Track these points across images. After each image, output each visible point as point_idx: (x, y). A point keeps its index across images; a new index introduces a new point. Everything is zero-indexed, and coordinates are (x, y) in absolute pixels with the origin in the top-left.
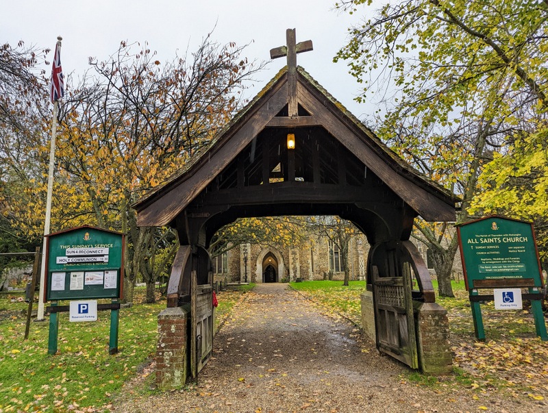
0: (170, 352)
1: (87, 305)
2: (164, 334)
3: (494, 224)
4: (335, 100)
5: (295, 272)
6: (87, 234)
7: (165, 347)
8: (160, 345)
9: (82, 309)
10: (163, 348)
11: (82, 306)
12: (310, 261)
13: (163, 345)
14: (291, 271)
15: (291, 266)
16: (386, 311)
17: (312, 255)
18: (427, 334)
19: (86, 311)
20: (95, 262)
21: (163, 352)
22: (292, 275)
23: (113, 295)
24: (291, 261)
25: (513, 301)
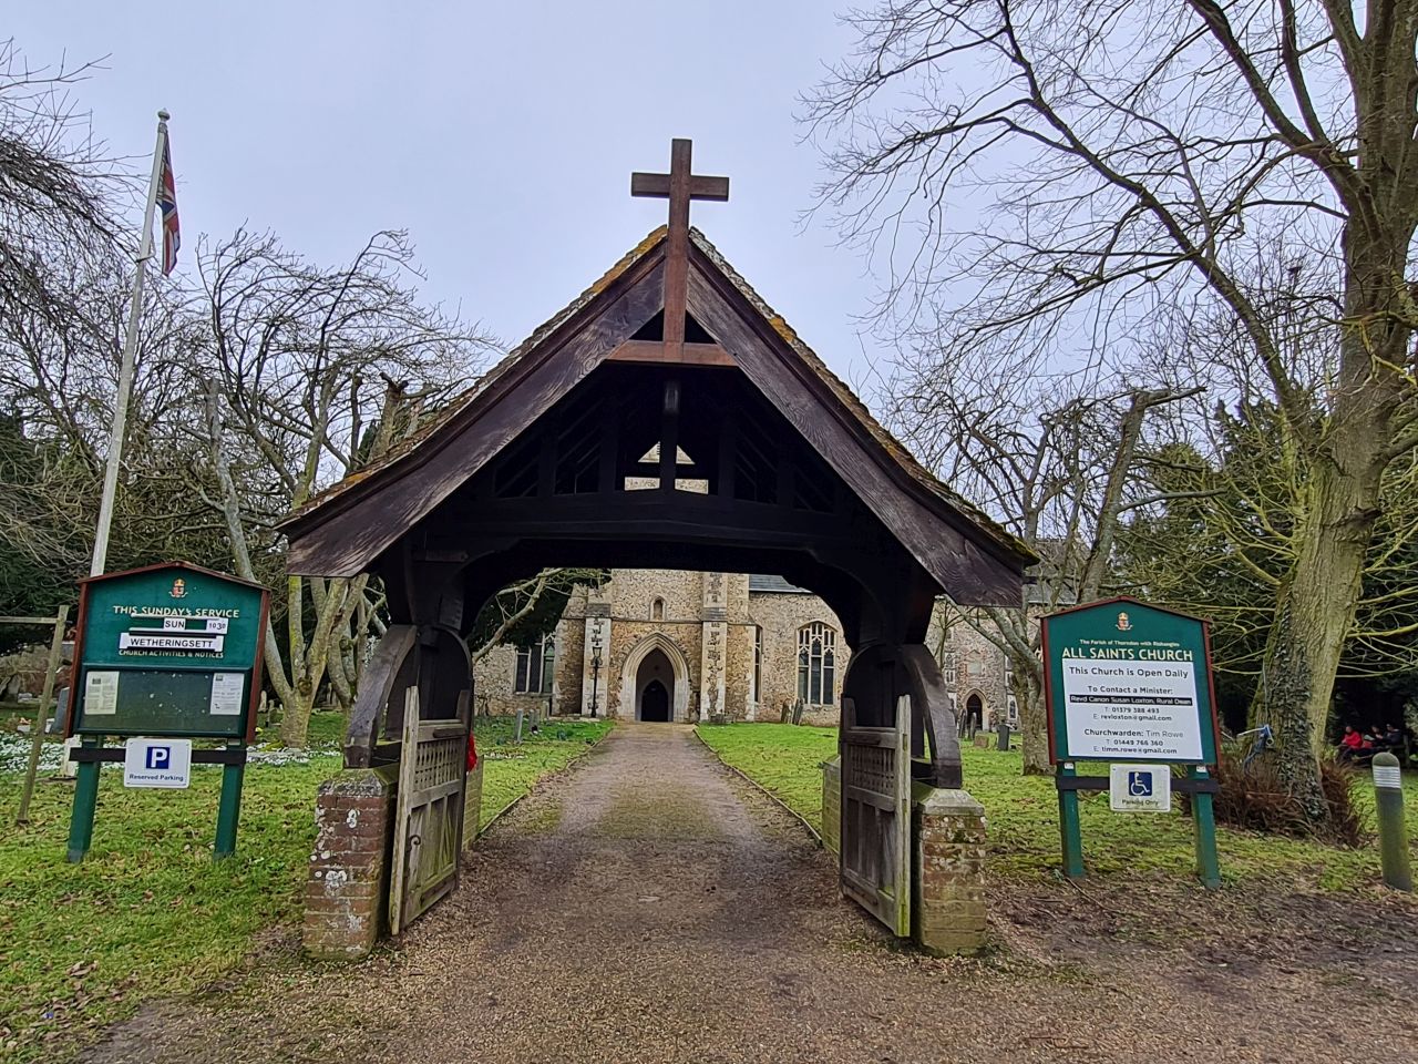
0: (342, 873)
1: (168, 749)
2: (331, 829)
3: (1123, 616)
4: (772, 311)
5: (714, 700)
6: (180, 583)
7: (332, 860)
8: (318, 855)
9: (155, 759)
10: (325, 862)
11: (155, 752)
12: (751, 676)
13: (326, 855)
14: (705, 696)
15: (705, 687)
16: (860, 804)
17: (757, 661)
18: (935, 861)
19: (163, 765)
20: (194, 651)
21: (325, 872)
22: (705, 706)
23: (229, 731)
24: (706, 673)
25: (1150, 794)
